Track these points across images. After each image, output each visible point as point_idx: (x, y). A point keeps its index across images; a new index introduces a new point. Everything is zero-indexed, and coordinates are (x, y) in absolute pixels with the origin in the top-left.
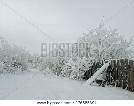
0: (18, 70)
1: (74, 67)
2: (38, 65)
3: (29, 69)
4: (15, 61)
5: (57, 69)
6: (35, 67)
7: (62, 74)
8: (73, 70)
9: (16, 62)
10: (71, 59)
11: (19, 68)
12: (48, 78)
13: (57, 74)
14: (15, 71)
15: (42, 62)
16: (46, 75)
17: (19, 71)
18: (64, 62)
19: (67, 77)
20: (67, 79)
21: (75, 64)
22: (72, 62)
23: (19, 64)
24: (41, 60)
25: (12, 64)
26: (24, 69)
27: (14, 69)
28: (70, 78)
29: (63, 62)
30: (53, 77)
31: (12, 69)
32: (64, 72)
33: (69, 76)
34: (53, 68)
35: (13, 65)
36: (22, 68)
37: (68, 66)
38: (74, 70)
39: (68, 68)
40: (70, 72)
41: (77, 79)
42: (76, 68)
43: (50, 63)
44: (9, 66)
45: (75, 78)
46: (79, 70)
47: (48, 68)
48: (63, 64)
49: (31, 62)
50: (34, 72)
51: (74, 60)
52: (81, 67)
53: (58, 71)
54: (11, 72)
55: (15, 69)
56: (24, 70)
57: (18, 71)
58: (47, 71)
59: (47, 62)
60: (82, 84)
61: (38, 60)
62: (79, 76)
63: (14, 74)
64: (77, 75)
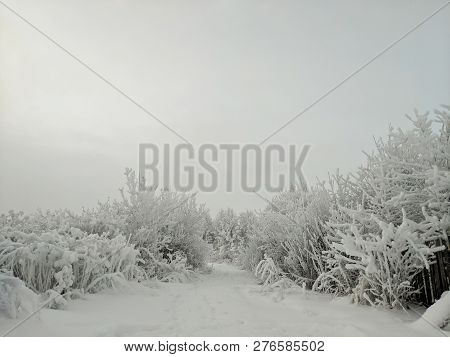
0: (178, 266)
1: (367, 260)
2: (232, 249)
3: (209, 264)
4: (167, 239)
5: (303, 264)
6: (227, 257)
7: (324, 284)
8: (366, 270)
9: (169, 241)
10: (353, 228)
11: (180, 261)
12: (275, 294)
13: (304, 284)
14: (169, 271)
15: (246, 239)
16: (266, 285)
17: (180, 271)
18: (325, 239)
19: (342, 293)
20: (345, 300)
21: (369, 246)
22: (359, 240)
23: (178, 247)
24: (243, 234)
25: (160, 248)
26: (194, 263)
27: (164, 263)
28: (356, 300)
29: (320, 240)
30: (290, 293)
31: (160, 263)
32: (328, 275)
33: (351, 292)
34: (288, 260)
35: (161, 251)
36: (189, 262)
37: (344, 254)
38: (369, 268)
39: (343, 264)
40: (354, 275)
41: (385, 302)
42: (377, 262)
43: (274, 243)
44: (151, 255)
45: (373, 298)
46: (387, 267)
47: (269, 262)
48: (324, 247)
49: (213, 239)
50: (226, 274)
51: (365, 231)
52: (395, 256)
53: (307, 273)
54: (159, 274)
55: (168, 265)
56: (195, 266)
57: (177, 271)
58: (267, 273)
59: (265, 238)
60: (405, 321)
61: (232, 235)
62: (390, 291)
63: (167, 281)
64: (384, 287)
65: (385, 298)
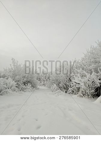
0: (28, 87)
1: (82, 84)
2: (46, 82)
3: (38, 87)
4: (25, 79)
5: (65, 86)
6: (44, 85)
7: (70, 91)
8: (82, 87)
9: (26, 80)
10: (79, 75)
11: (29, 85)
12: (56, 95)
13: (64, 91)
14: (26, 89)
15: (50, 80)
16: (54, 93)
18: (71, 78)
19: (75, 94)
20: (76, 96)
21: (83, 80)
22: (80, 79)
23: (29, 82)
24: (49, 78)
25: (23, 82)
27: (24, 87)
28: (79, 96)
29: (70, 79)
30: (60, 94)
32: (71, 89)
33: (78, 93)
34: (61, 85)
35: (23, 83)
36: (32, 86)
37: (76, 83)
39: (75, 85)
40: (79, 89)
41: (87, 96)
42: (85, 85)
43: (57, 80)
44: (20, 84)
45: (84, 95)
46: (88, 86)
47: (55, 85)
48: (71, 81)
49: (40, 80)
50: (43, 89)
51: (82, 76)
52: (90, 83)
53: (66, 88)
54: (23, 90)
55: (25, 87)
56: (34, 87)
57: (28, 89)
58: (54, 89)
59: (54, 79)
60: (92, 101)
62: (88, 93)
63: (25, 92)
64: (87, 92)
65: (87, 95)
